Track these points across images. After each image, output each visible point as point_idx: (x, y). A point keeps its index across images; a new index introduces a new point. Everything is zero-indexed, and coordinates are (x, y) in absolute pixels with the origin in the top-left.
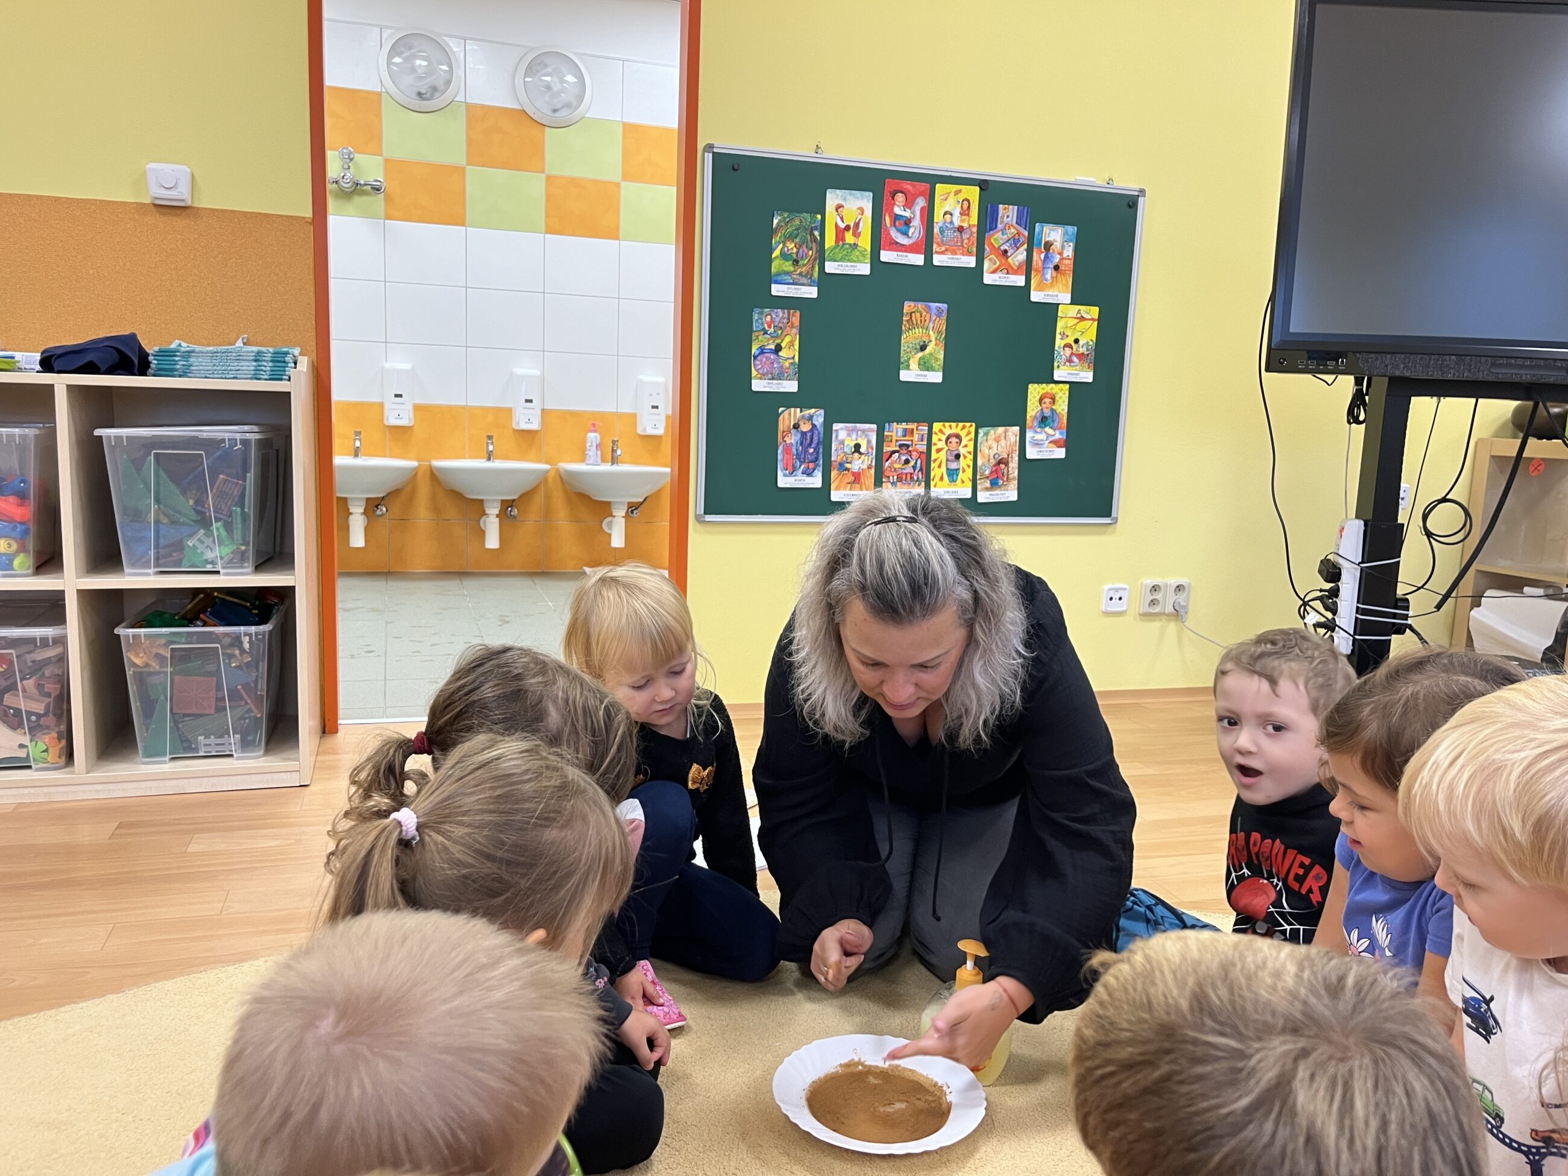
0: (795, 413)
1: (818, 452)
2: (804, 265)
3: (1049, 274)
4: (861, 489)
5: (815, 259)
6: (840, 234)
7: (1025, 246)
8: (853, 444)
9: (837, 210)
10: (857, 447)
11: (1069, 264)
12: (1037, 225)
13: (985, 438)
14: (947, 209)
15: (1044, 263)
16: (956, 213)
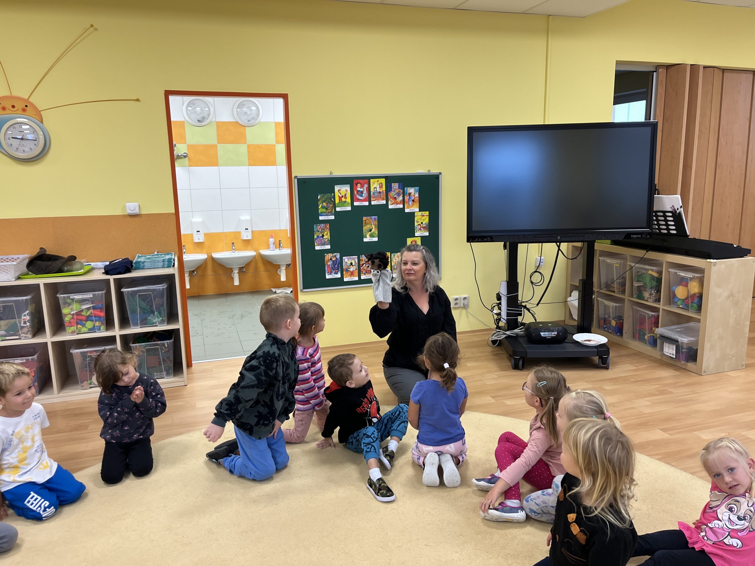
0: (330, 255)
1: (339, 267)
2: (329, 209)
3: (411, 203)
4: (354, 277)
5: (333, 207)
6: (340, 198)
7: (402, 195)
8: (350, 263)
9: (339, 191)
10: (351, 264)
11: (418, 199)
12: (405, 188)
13: (394, 256)
14: (375, 186)
15: (409, 199)
16: (378, 187)
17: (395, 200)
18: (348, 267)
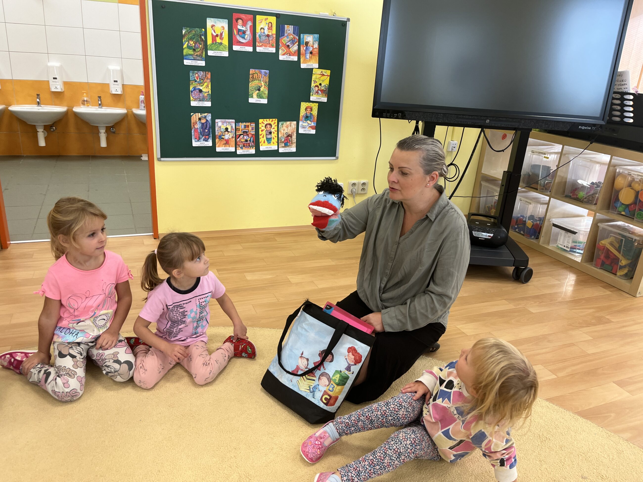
2: (198, 51)
3: (308, 56)
4: (229, 147)
5: (203, 49)
6: (214, 38)
7: (297, 43)
8: (225, 128)
9: (212, 27)
10: (227, 129)
11: (316, 51)
12: (302, 35)
13: (282, 126)
14: (262, 26)
15: (305, 51)
16: (266, 29)
17: (288, 50)
18: (222, 134)
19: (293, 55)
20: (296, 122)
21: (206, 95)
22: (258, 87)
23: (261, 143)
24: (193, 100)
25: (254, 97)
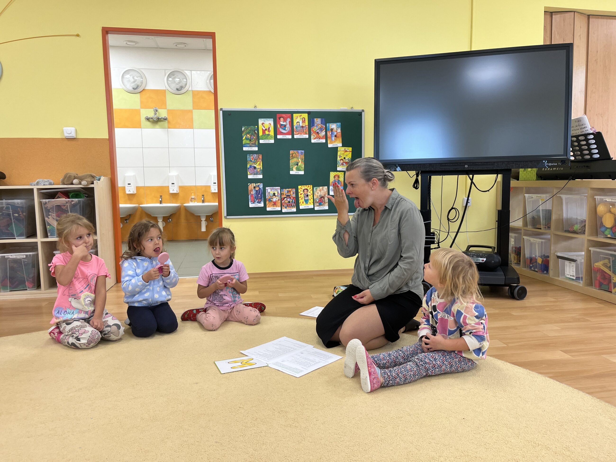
1: (262, 196)
3: (333, 138)
4: (276, 207)
5: (256, 139)
6: (264, 131)
7: (325, 130)
8: (273, 193)
9: (262, 124)
11: (340, 134)
12: (328, 124)
13: (316, 190)
15: (331, 135)
16: (301, 122)
17: (317, 135)
18: (271, 198)
19: (322, 139)
20: (326, 187)
21: (259, 170)
22: (297, 163)
23: (300, 203)
24: (249, 175)
25: (294, 170)
